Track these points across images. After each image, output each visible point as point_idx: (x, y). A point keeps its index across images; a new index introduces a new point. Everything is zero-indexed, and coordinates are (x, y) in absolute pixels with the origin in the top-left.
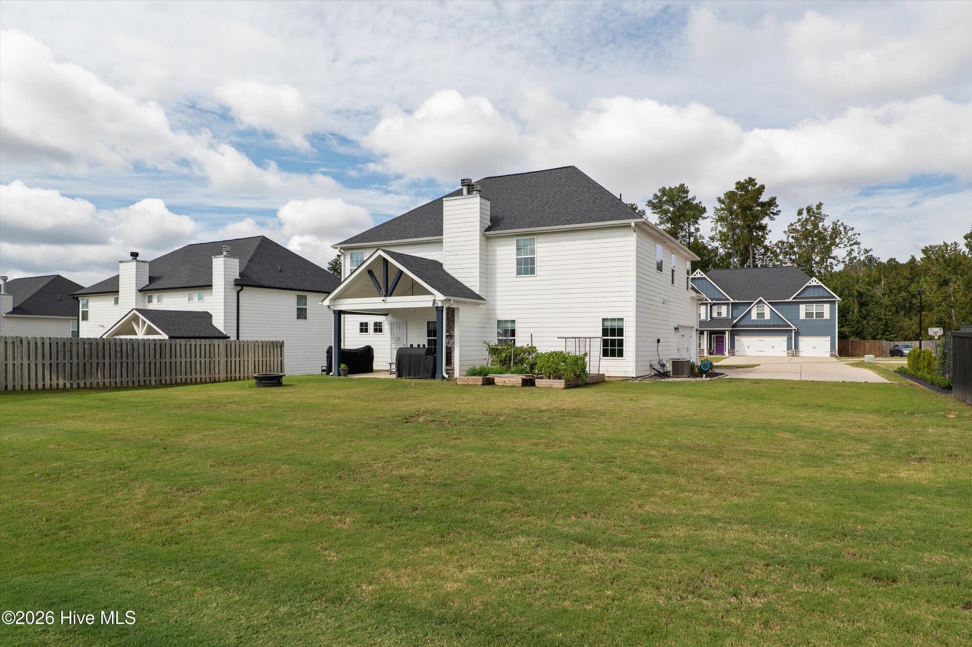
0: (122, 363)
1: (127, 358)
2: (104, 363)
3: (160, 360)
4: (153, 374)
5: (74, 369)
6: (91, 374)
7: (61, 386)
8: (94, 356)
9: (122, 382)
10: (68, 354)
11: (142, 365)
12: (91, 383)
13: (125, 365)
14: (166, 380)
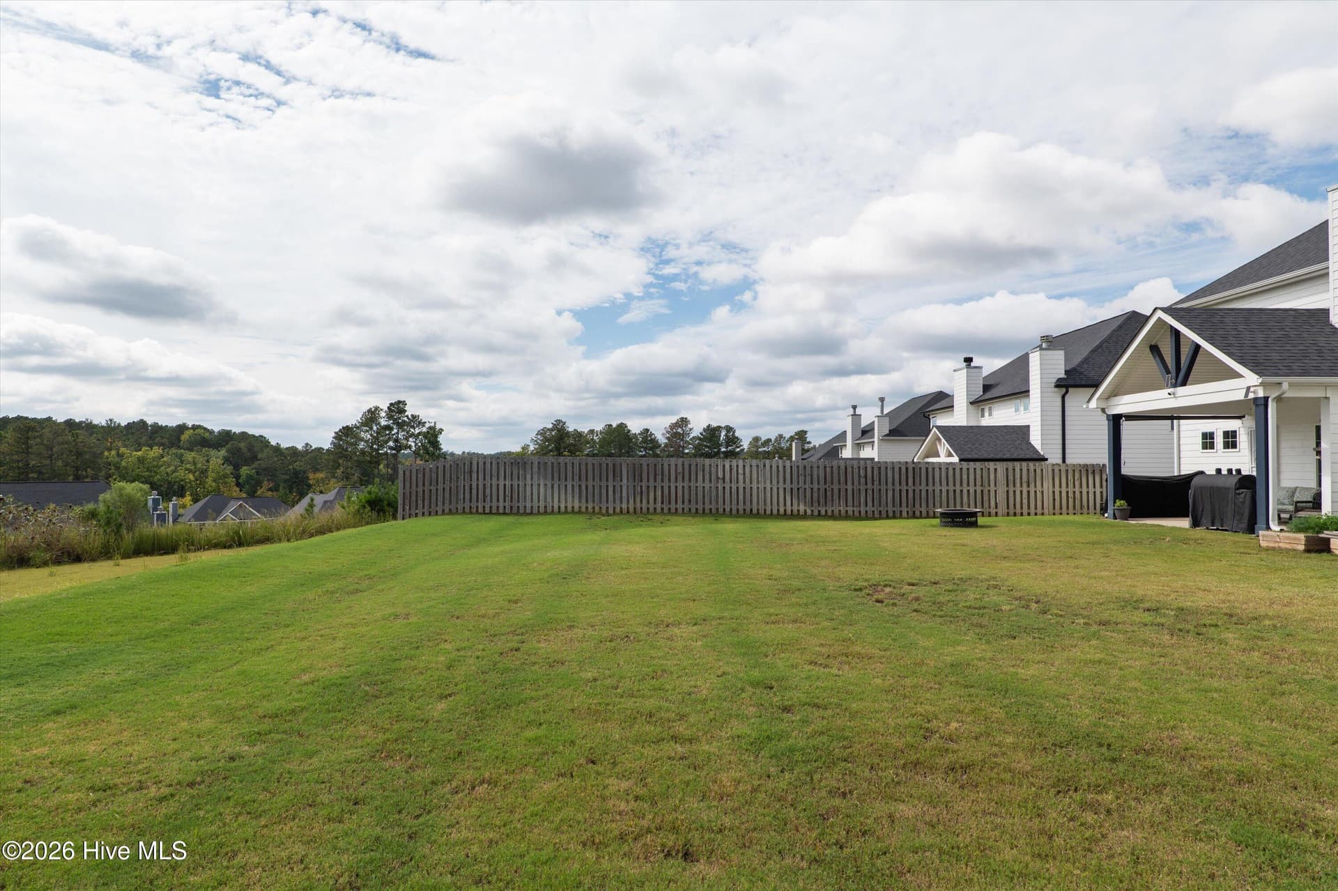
0: (866, 490)
1: (873, 484)
2: (846, 489)
3: (913, 488)
4: (904, 504)
5: (815, 495)
6: (832, 501)
7: (802, 512)
8: (836, 480)
9: (866, 512)
10: (808, 478)
11: (890, 494)
12: (833, 511)
13: (870, 492)
14: (921, 512)
